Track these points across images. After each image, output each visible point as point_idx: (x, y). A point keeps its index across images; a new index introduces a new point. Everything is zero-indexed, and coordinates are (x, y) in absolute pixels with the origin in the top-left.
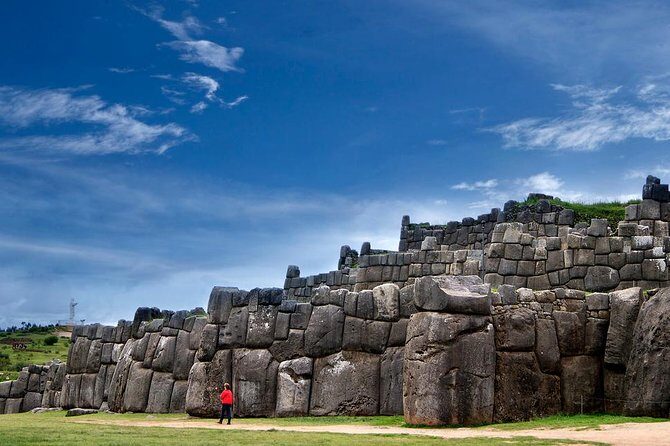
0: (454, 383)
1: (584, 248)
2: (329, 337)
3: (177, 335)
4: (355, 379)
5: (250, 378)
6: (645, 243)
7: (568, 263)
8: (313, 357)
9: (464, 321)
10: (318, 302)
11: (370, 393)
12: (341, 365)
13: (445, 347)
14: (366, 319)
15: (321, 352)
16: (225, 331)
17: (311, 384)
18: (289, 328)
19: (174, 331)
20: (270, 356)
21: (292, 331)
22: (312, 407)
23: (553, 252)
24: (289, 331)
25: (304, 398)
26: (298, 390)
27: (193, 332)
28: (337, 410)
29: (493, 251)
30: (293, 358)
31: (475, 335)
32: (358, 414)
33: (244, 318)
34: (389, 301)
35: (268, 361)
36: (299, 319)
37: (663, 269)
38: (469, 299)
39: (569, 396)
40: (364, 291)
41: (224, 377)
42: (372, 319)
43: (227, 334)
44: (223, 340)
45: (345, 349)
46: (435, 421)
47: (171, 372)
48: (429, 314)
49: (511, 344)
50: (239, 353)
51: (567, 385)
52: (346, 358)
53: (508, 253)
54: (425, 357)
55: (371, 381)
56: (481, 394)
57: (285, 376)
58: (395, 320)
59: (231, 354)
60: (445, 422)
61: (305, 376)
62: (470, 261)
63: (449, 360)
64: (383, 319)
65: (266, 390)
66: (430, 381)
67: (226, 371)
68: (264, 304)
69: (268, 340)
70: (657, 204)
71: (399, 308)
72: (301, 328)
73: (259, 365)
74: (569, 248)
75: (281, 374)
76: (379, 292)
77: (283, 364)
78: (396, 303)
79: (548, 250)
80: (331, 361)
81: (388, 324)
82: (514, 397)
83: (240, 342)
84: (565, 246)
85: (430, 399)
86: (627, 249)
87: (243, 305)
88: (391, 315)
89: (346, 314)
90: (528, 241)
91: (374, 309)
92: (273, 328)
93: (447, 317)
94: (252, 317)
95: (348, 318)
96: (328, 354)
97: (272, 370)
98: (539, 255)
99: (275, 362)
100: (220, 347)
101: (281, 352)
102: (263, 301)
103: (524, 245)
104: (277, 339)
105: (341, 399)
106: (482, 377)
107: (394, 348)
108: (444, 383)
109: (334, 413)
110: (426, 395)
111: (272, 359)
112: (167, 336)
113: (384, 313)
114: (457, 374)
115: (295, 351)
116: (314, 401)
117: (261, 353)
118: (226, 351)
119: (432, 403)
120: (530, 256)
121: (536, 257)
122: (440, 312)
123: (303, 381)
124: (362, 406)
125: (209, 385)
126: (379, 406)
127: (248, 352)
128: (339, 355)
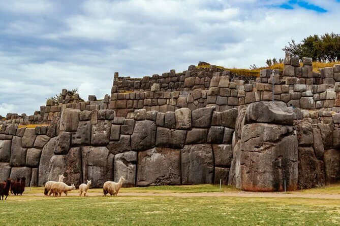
0: (280, 165)
1: (267, 91)
2: (147, 139)
3: (11, 139)
4: (165, 164)
5: (96, 164)
6: (301, 88)
7: (257, 98)
8: (137, 151)
9: (283, 129)
10: (139, 118)
11: (176, 172)
12: (155, 156)
13: (274, 144)
14: (170, 129)
15: (143, 148)
16: (76, 135)
17: (136, 167)
18: (120, 133)
19: (10, 137)
20: (108, 151)
21: (122, 136)
22: (138, 180)
23: (249, 93)
24: (120, 136)
25: (133, 176)
26: (129, 171)
27: (24, 137)
28: (155, 182)
29: (213, 92)
30: (124, 151)
31: (289, 137)
32: (169, 184)
33: (89, 128)
34: (186, 118)
35: (107, 153)
36: (126, 129)
37: (312, 103)
38: (285, 116)
39: (329, 172)
40: (168, 112)
41: (77, 164)
42: (174, 128)
43: (78, 137)
44: (75, 141)
45: (157, 146)
46: (271, 188)
47: (9, 162)
48: (262, 124)
49: (304, 142)
50: (86, 149)
51: (327, 166)
52: (159, 152)
53: (222, 93)
54: (262, 150)
55: (176, 165)
56: (293, 172)
57: (119, 162)
58: (189, 129)
59: (81, 150)
60: (276, 188)
61: (133, 162)
62: (182, 98)
63: (276, 152)
64: (182, 129)
65: (107, 171)
66: (267, 164)
67: (78, 160)
68: (102, 119)
69: (106, 141)
70: (293, 68)
71: (192, 122)
72: (128, 134)
73: (102, 156)
74: (258, 90)
75: (118, 162)
76: (179, 113)
77: (118, 155)
78: (190, 119)
79: (246, 91)
80: (149, 153)
81: (185, 131)
82: (307, 173)
83: (87, 142)
84: (255, 89)
85: (267, 175)
86: (291, 92)
87: (87, 120)
88: (188, 126)
89: (158, 126)
90: (234, 86)
91: (176, 123)
92: (109, 134)
93: (274, 126)
94: (94, 128)
95: (159, 128)
96: (146, 149)
97: (110, 160)
98: (240, 94)
99: (111, 154)
100: (73, 145)
101: (115, 148)
102: (102, 117)
103: (231, 88)
104: (112, 141)
105: (158, 176)
106: (293, 162)
107: (190, 146)
108: (275, 165)
109: (154, 184)
110: (264, 172)
111: (110, 153)
112: (3, 140)
113: (183, 125)
114: (282, 160)
115: (125, 147)
116: (139, 178)
117: (103, 150)
118: (78, 148)
119: (269, 177)
120: (235, 95)
121: (239, 95)
122: (269, 123)
123: (132, 166)
124: (172, 180)
125: (67, 169)
126: (181, 179)
127: (93, 149)
128: (154, 150)
